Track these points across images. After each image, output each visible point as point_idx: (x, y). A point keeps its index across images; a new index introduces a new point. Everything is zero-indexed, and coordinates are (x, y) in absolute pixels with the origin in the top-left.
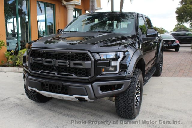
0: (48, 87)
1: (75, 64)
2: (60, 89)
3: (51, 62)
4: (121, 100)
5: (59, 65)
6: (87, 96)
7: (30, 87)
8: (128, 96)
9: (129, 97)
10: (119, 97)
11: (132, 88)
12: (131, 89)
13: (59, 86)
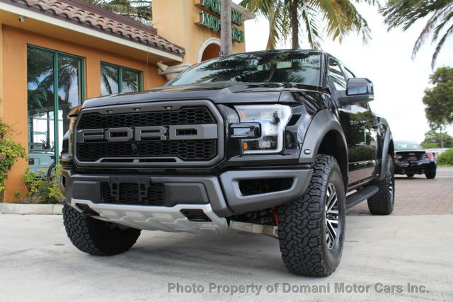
0: (117, 191)
1: (180, 132)
2: (146, 192)
3: (125, 134)
4: (291, 221)
5: (143, 139)
6: (209, 205)
7: (74, 198)
8: (308, 211)
9: (310, 212)
10: (287, 216)
11: (315, 191)
12: (315, 194)
13: (143, 185)
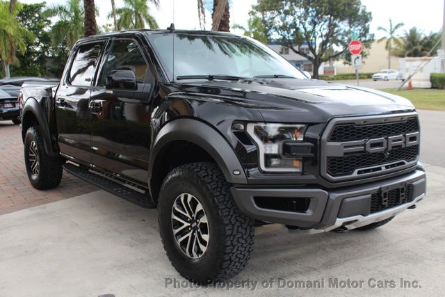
0: (387, 199)
2: (404, 194)
3: (381, 144)
5: (393, 147)
7: (341, 218)
13: (403, 189)
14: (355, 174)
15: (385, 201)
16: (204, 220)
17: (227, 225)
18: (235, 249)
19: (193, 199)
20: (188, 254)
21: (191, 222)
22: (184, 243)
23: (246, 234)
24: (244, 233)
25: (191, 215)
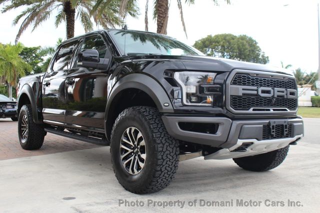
0: (274, 130)
5: (278, 96)
13: (286, 126)
14: (251, 111)
15: (273, 132)
16: (143, 143)
17: (159, 144)
18: (165, 162)
19: (135, 130)
20: (130, 172)
21: (134, 149)
22: (128, 165)
23: (172, 152)
24: (171, 151)
25: (134, 143)
